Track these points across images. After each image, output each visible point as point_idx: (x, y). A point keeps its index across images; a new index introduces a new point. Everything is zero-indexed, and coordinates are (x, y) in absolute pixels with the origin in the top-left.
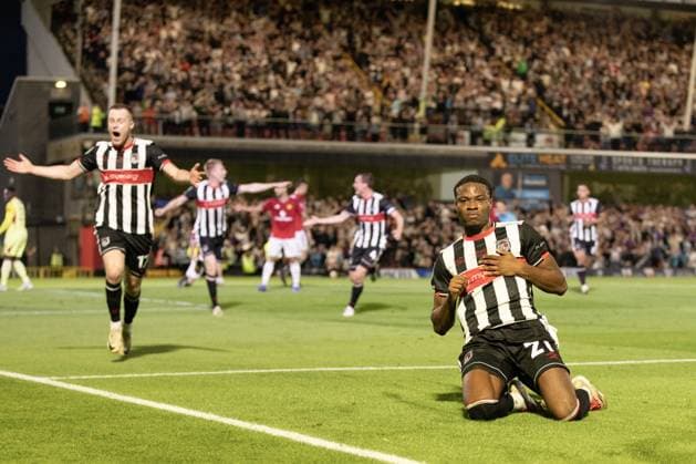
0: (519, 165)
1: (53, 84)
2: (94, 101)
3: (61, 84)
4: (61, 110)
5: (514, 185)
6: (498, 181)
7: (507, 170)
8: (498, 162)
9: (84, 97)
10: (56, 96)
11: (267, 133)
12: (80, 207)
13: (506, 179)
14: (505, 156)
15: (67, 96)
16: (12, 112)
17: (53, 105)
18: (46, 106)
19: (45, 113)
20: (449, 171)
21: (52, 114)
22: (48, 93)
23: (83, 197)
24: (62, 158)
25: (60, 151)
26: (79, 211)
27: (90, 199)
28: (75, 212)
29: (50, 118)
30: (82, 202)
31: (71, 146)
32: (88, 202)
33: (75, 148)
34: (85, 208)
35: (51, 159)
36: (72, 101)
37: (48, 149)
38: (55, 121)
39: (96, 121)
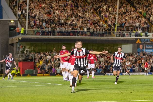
0: (144, 42)
1: (10, 21)
2: (22, 26)
3: (12, 21)
4: (13, 29)
5: (143, 48)
6: (138, 47)
8: (138, 41)
9: (19, 25)
10: (11, 24)
11: (72, 34)
12: (18, 56)
13: (141, 46)
14: (140, 40)
15: (14, 24)
17: (10, 27)
18: (8, 27)
19: (8, 30)
20: (123, 45)
22: (9, 24)
23: (19, 54)
24: (13, 42)
25: (12, 40)
26: (18, 58)
27: (21, 54)
28: (17, 58)
29: (9, 31)
30: (19, 55)
31: (15, 39)
32: (20, 55)
33: (17, 40)
34: (19, 56)
35: (10, 43)
36: (15, 26)
37: (9, 40)
38: (11, 32)
39: (22, 32)
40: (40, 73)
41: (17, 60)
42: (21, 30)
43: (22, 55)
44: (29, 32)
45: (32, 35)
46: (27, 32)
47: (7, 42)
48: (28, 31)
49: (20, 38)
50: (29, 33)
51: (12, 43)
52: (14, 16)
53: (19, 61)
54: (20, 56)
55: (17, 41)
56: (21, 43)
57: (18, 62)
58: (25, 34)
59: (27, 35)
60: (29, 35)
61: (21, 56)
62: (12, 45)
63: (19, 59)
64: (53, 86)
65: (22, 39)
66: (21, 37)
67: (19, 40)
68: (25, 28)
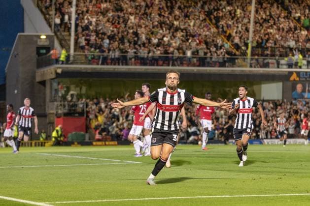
0: (306, 78)
1: (39, 37)
2: (62, 46)
3: (43, 37)
4: (44, 51)
5: (304, 91)
6: (294, 88)
7: (300, 82)
8: (294, 77)
9: (57, 44)
10: (40, 43)
11: (161, 62)
12: (55, 106)
13: (299, 87)
14: (298, 74)
15: (47, 43)
16: (16, 53)
17: (39, 49)
18: (35, 49)
19: (34, 54)
20: (264, 84)
21: (39, 54)
22: (37, 42)
23: (56, 101)
24: (45, 79)
25: (43, 75)
26: (54, 109)
27: (61, 101)
28: (52, 109)
29: (37, 56)
30: (56, 103)
31: (49, 72)
32: (59, 103)
33: (52, 73)
34: (57, 107)
35: (38, 79)
36: (50, 46)
37: (37, 74)
38: (40, 57)
39: (63, 58)
40: (99, 140)
41: (53, 113)
42: (60, 54)
43: (62, 103)
44: (78, 58)
45: (82, 63)
46: (71, 59)
47: (34, 77)
48: (74, 57)
49: (59, 71)
50: (76, 60)
51: (43, 80)
52: (47, 26)
53: (56, 115)
54: (59, 105)
55: (53, 76)
56: (60, 80)
57: (55, 117)
58: (70, 62)
59: (72, 63)
60: (77, 63)
61: (61, 105)
62: (43, 83)
63: (57, 112)
64: (125, 166)
65: (62, 72)
66: (60, 68)
67: (57, 74)
68: (68, 50)
